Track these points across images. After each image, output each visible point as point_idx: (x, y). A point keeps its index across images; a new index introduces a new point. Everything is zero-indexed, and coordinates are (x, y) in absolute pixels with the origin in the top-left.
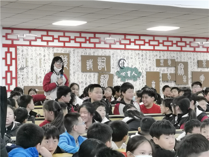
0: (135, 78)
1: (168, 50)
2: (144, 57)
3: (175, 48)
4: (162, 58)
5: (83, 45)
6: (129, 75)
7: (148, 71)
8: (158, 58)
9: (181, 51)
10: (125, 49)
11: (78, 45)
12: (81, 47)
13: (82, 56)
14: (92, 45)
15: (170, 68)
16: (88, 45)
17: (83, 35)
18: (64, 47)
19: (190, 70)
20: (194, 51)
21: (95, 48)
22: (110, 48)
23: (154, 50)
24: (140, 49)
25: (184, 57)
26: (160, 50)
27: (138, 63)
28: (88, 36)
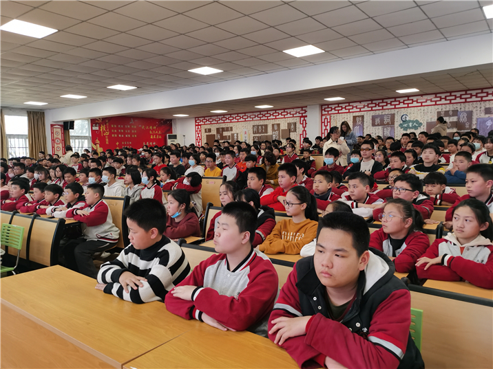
0: (416, 128)
1: (450, 103)
2: (425, 111)
3: (458, 100)
4: (444, 110)
5: (374, 109)
6: (411, 126)
7: (429, 121)
8: (440, 110)
9: (466, 102)
10: (408, 107)
11: (370, 109)
12: (372, 110)
13: (373, 116)
14: (381, 108)
15: (452, 118)
16: (377, 108)
17: (374, 102)
18: (360, 111)
19: (475, 117)
20: (482, 100)
21: (383, 109)
22: (395, 108)
23: (436, 104)
24: (422, 106)
25: (468, 107)
26: (442, 104)
27: (419, 116)
28: (377, 102)
